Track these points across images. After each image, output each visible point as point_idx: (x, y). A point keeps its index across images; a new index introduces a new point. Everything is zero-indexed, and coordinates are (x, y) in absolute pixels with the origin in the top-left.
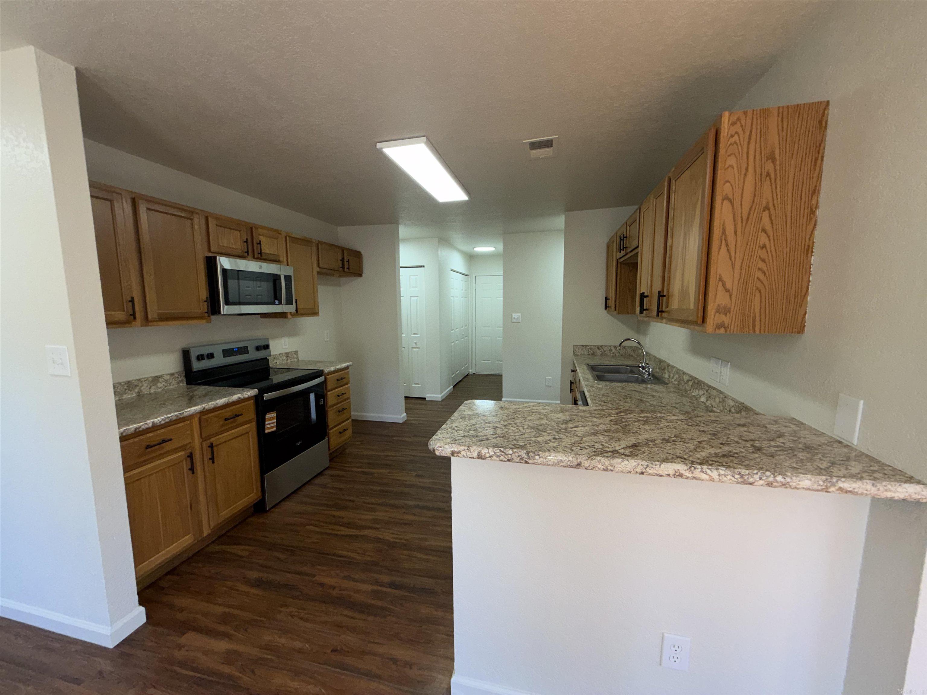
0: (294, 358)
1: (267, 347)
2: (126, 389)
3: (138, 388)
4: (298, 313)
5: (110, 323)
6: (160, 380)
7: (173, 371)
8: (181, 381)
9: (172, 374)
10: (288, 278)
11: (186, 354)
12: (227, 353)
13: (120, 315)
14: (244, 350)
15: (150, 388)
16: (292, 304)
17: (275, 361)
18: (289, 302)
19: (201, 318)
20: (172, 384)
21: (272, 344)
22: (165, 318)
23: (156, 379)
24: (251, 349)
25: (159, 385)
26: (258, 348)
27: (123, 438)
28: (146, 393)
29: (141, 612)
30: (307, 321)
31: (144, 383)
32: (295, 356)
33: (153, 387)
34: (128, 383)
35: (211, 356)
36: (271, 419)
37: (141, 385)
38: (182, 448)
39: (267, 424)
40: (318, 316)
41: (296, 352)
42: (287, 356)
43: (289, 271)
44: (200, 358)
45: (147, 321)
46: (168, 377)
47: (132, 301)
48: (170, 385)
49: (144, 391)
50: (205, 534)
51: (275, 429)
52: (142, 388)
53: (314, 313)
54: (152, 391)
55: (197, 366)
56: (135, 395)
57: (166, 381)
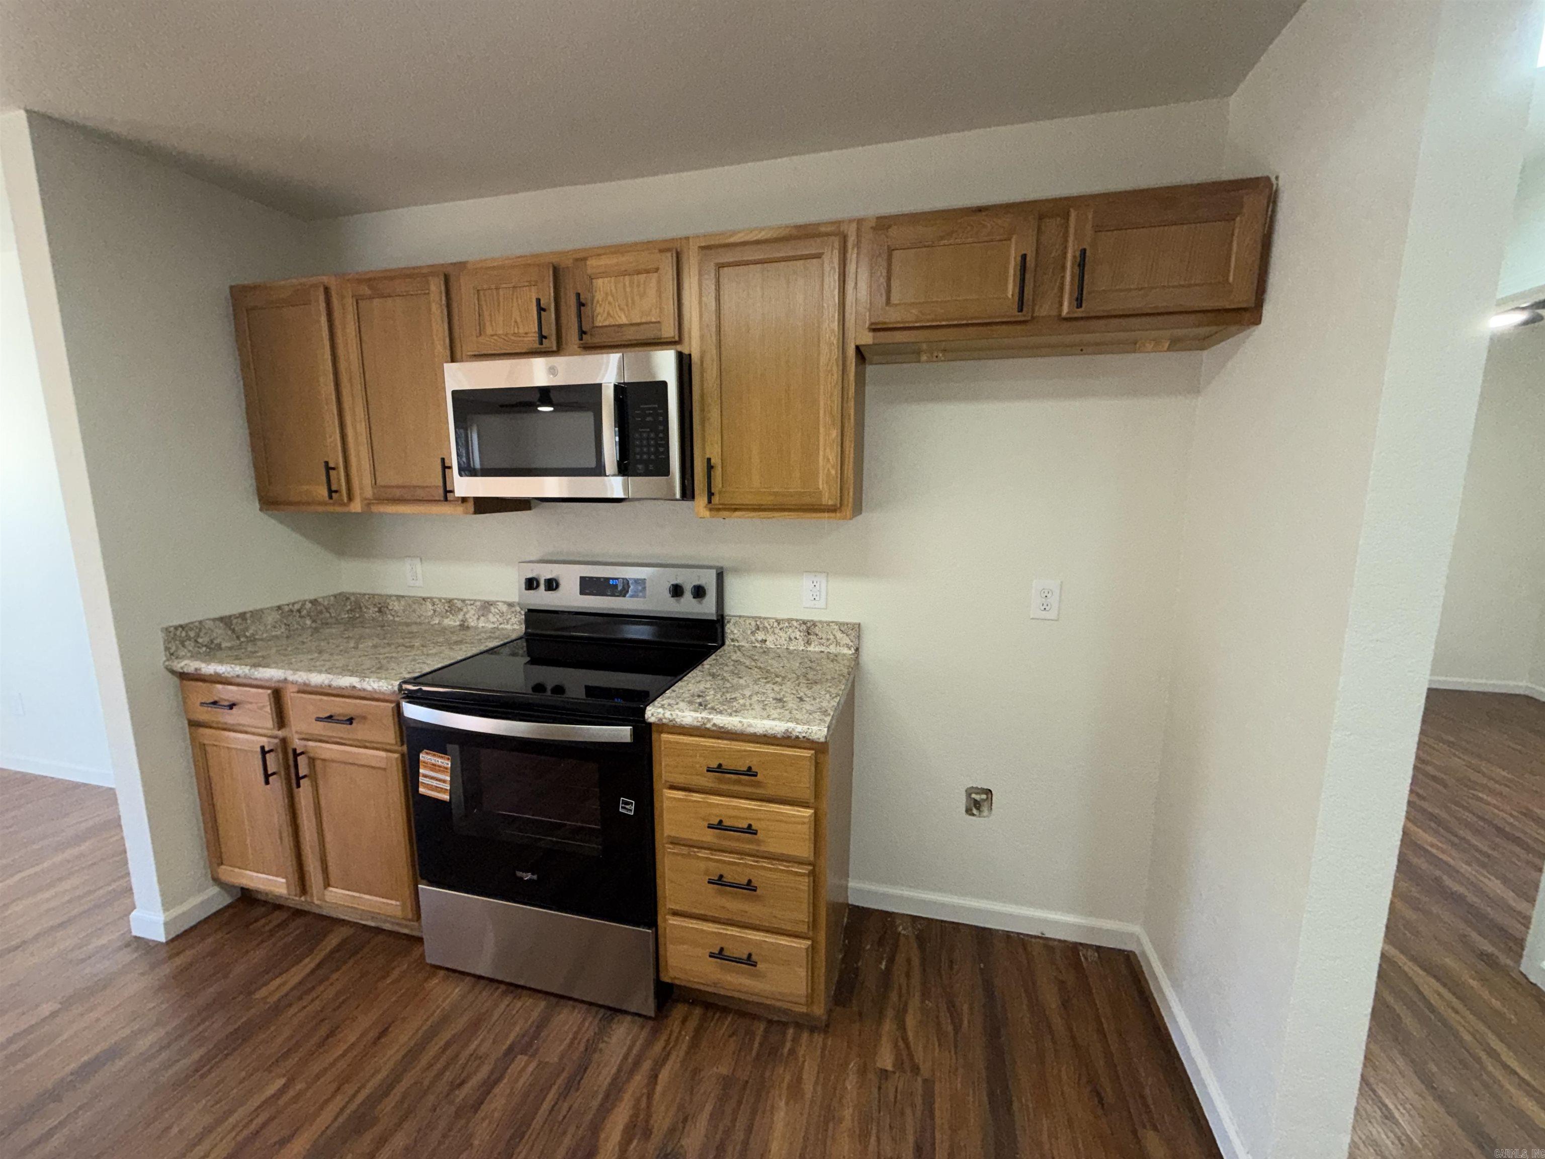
2: (447, 611)
3: (462, 613)
6: (493, 609)
9: (510, 605)
15: (478, 619)
17: (760, 636)
20: (510, 623)
23: (486, 606)
25: (491, 617)
28: (472, 624)
31: (469, 607)
33: (482, 618)
37: (465, 610)
41: (850, 628)
46: (504, 608)
48: (508, 623)
49: (470, 620)
52: (467, 616)
54: (481, 625)
56: (458, 623)
57: (502, 614)
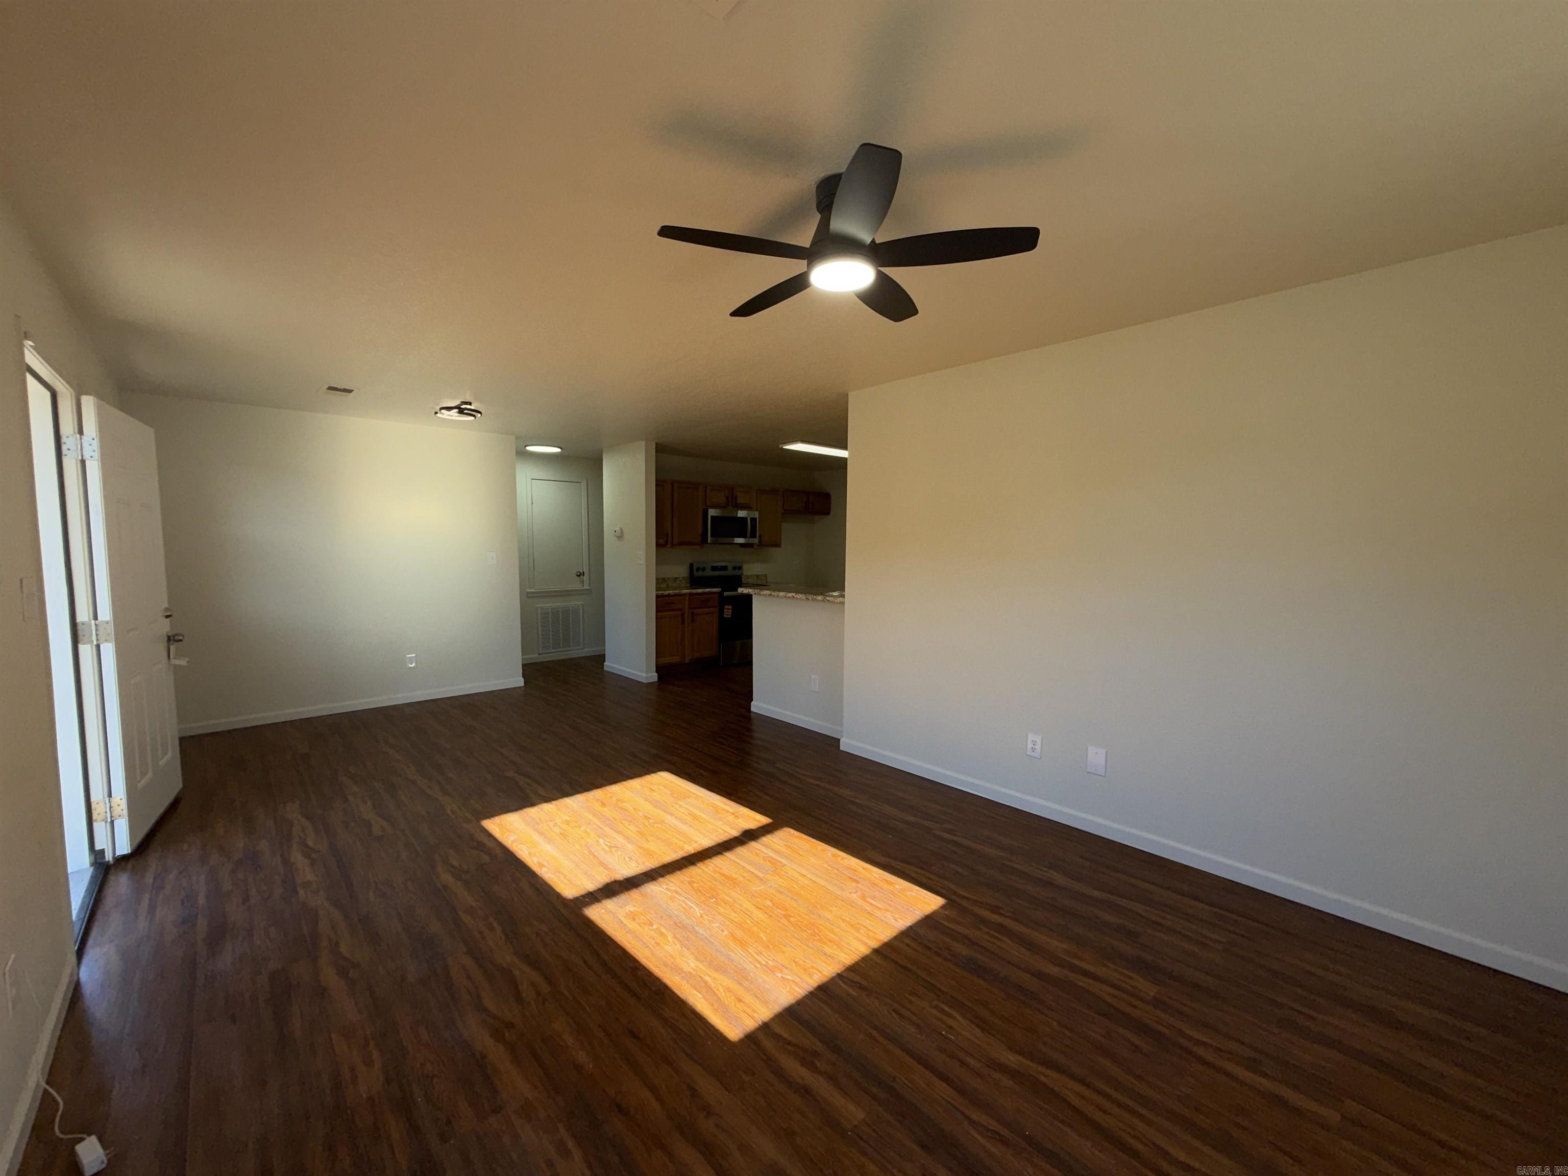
0: (763, 579)
1: (740, 568)
3: (667, 578)
4: (761, 544)
5: (658, 545)
6: (678, 580)
7: (684, 576)
8: (688, 583)
9: (683, 578)
10: (753, 520)
11: (691, 565)
12: (714, 568)
13: (662, 541)
14: (725, 568)
16: (756, 537)
18: (753, 535)
19: (698, 544)
20: (683, 583)
21: (745, 567)
22: (681, 544)
23: (676, 579)
24: (730, 568)
25: (677, 582)
26: (734, 568)
27: (657, 597)
29: (655, 675)
30: (774, 551)
32: (764, 578)
34: (663, 579)
35: (704, 569)
36: (728, 609)
37: (668, 576)
38: (680, 610)
39: (726, 615)
40: (780, 547)
41: (766, 576)
42: (757, 577)
43: (756, 515)
44: (698, 569)
45: (673, 545)
46: (682, 579)
47: (667, 534)
49: (670, 581)
50: (687, 661)
51: (730, 616)
53: (778, 545)
54: (674, 580)
55: (696, 574)
56: (665, 582)
57: (681, 581)
